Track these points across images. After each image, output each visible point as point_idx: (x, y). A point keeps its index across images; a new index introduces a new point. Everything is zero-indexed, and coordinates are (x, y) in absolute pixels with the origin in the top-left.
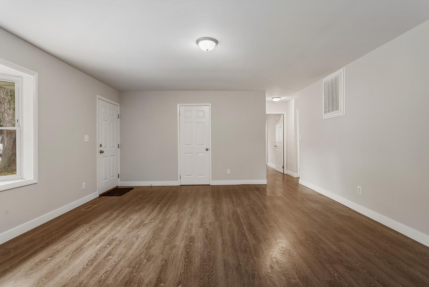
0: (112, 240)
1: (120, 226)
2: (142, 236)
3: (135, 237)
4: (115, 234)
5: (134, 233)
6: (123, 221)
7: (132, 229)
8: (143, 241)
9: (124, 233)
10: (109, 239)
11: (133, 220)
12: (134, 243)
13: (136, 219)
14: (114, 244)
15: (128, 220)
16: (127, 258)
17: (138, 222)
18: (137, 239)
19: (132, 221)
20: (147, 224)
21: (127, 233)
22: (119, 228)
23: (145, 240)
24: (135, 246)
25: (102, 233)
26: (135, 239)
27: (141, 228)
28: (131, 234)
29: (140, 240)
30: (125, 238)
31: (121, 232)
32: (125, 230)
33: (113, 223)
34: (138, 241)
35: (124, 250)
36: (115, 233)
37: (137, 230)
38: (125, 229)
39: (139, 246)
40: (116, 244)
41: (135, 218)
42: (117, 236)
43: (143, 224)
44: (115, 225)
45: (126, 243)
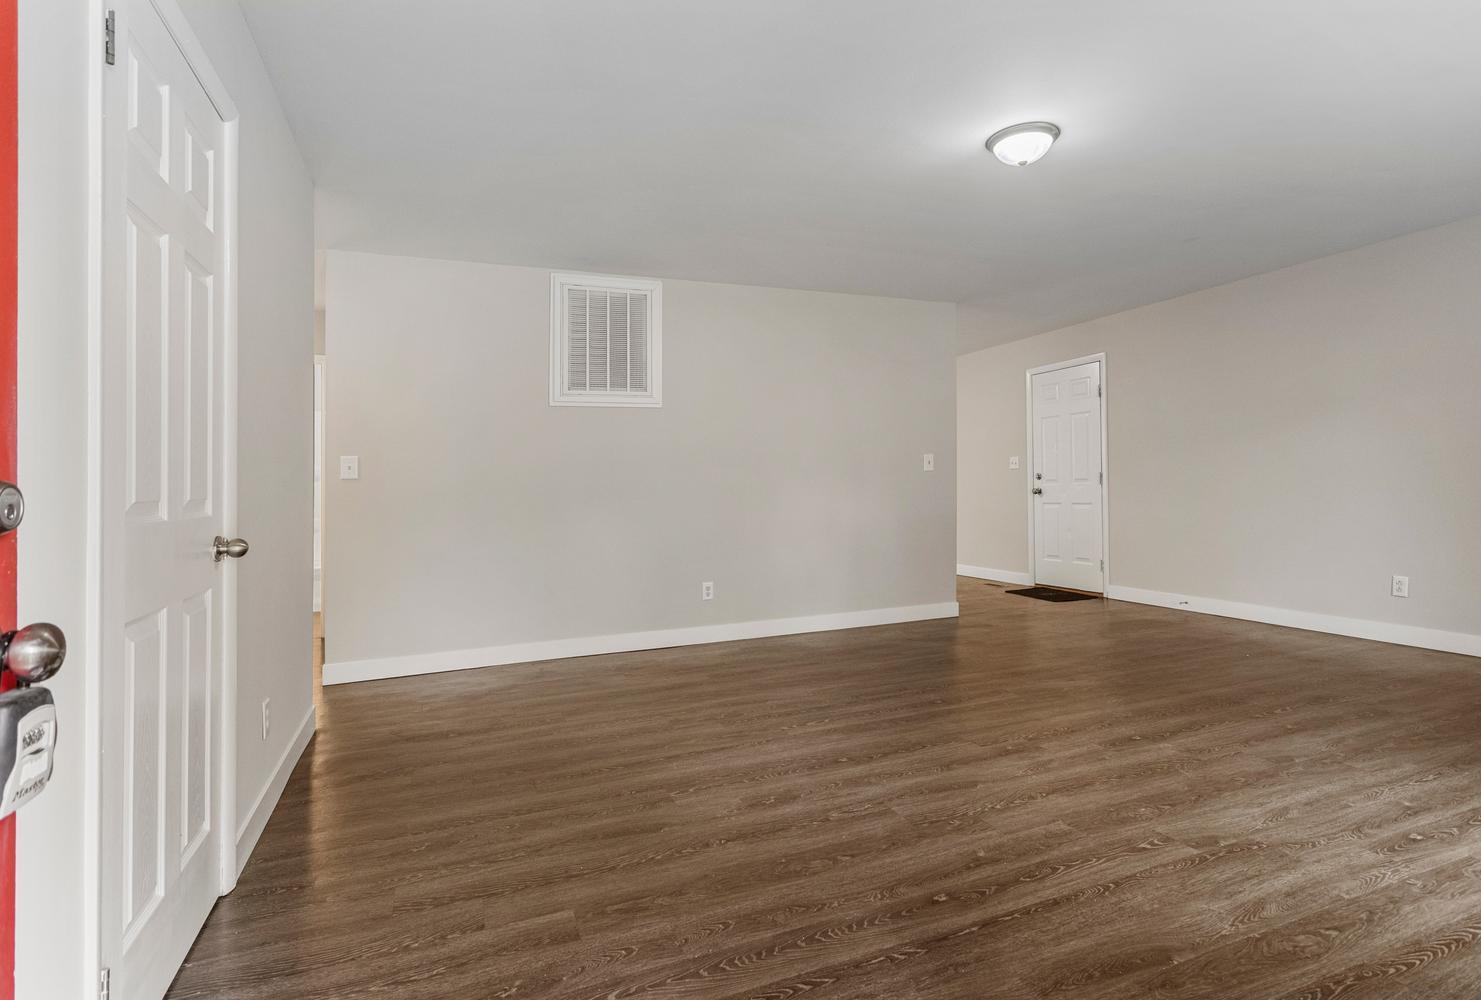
0: (1395, 850)
1: (1339, 898)
2: (1256, 811)
3: (1287, 819)
4: (1373, 866)
5: (1280, 833)
6: (1304, 925)
7: (1281, 855)
8: (1270, 795)
9: (1329, 853)
10: (1411, 860)
11: (1241, 898)
12: (1306, 804)
13: (1215, 894)
14: (1387, 833)
15: (1271, 910)
16: (1350, 782)
17: (1221, 873)
18: (1286, 809)
19: (1250, 893)
20: (1187, 843)
21: (1314, 846)
22: (1349, 888)
23: (1259, 796)
24: (1303, 796)
25: (1452, 906)
26: (1294, 814)
27: (1235, 837)
28: (1301, 834)
29: (1276, 803)
30: (1330, 831)
31: (1343, 860)
32: (1319, 861)
33: (1378, 942)
34: (1285, 804)
35: (1351, 800)
36: (1375, 872)
37: (1258, 838)
38: (1317, 870)
39: (1293, 790)
40: (1379, 826)
41: (1220, 905)
42: (1369, 857)
43: (1207, 849)
44: (1370, 921)
45: (1335, 815)
